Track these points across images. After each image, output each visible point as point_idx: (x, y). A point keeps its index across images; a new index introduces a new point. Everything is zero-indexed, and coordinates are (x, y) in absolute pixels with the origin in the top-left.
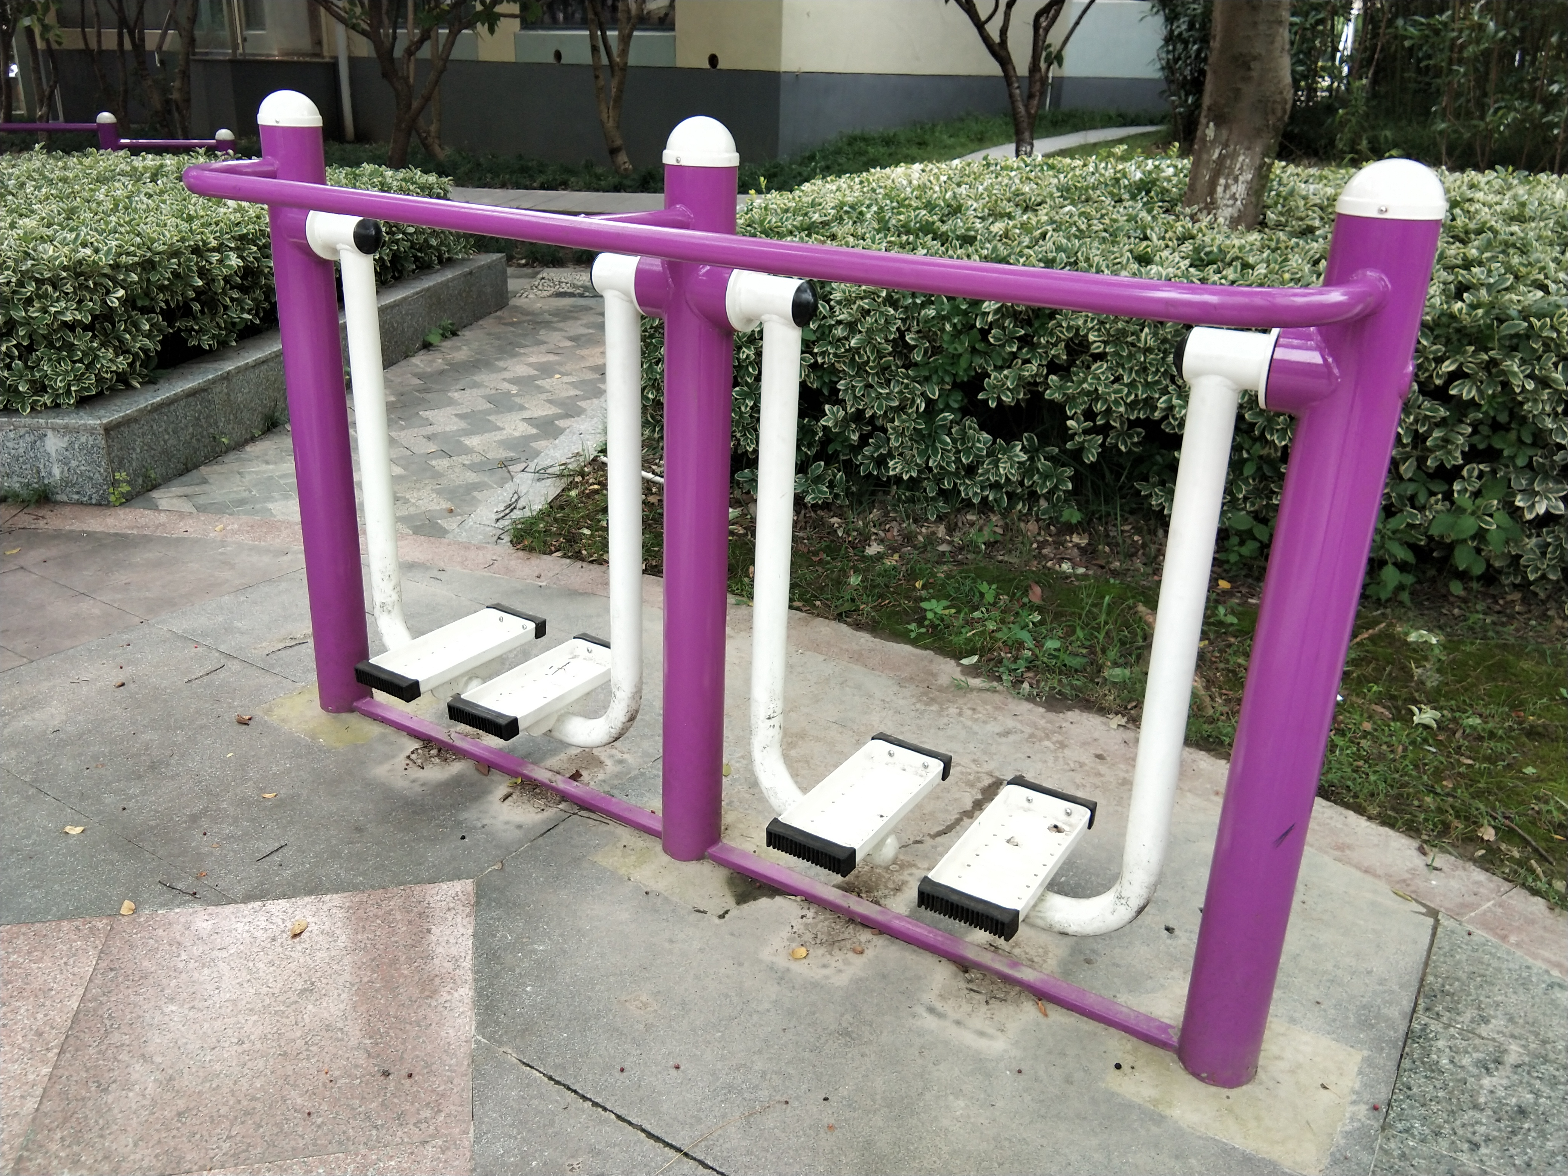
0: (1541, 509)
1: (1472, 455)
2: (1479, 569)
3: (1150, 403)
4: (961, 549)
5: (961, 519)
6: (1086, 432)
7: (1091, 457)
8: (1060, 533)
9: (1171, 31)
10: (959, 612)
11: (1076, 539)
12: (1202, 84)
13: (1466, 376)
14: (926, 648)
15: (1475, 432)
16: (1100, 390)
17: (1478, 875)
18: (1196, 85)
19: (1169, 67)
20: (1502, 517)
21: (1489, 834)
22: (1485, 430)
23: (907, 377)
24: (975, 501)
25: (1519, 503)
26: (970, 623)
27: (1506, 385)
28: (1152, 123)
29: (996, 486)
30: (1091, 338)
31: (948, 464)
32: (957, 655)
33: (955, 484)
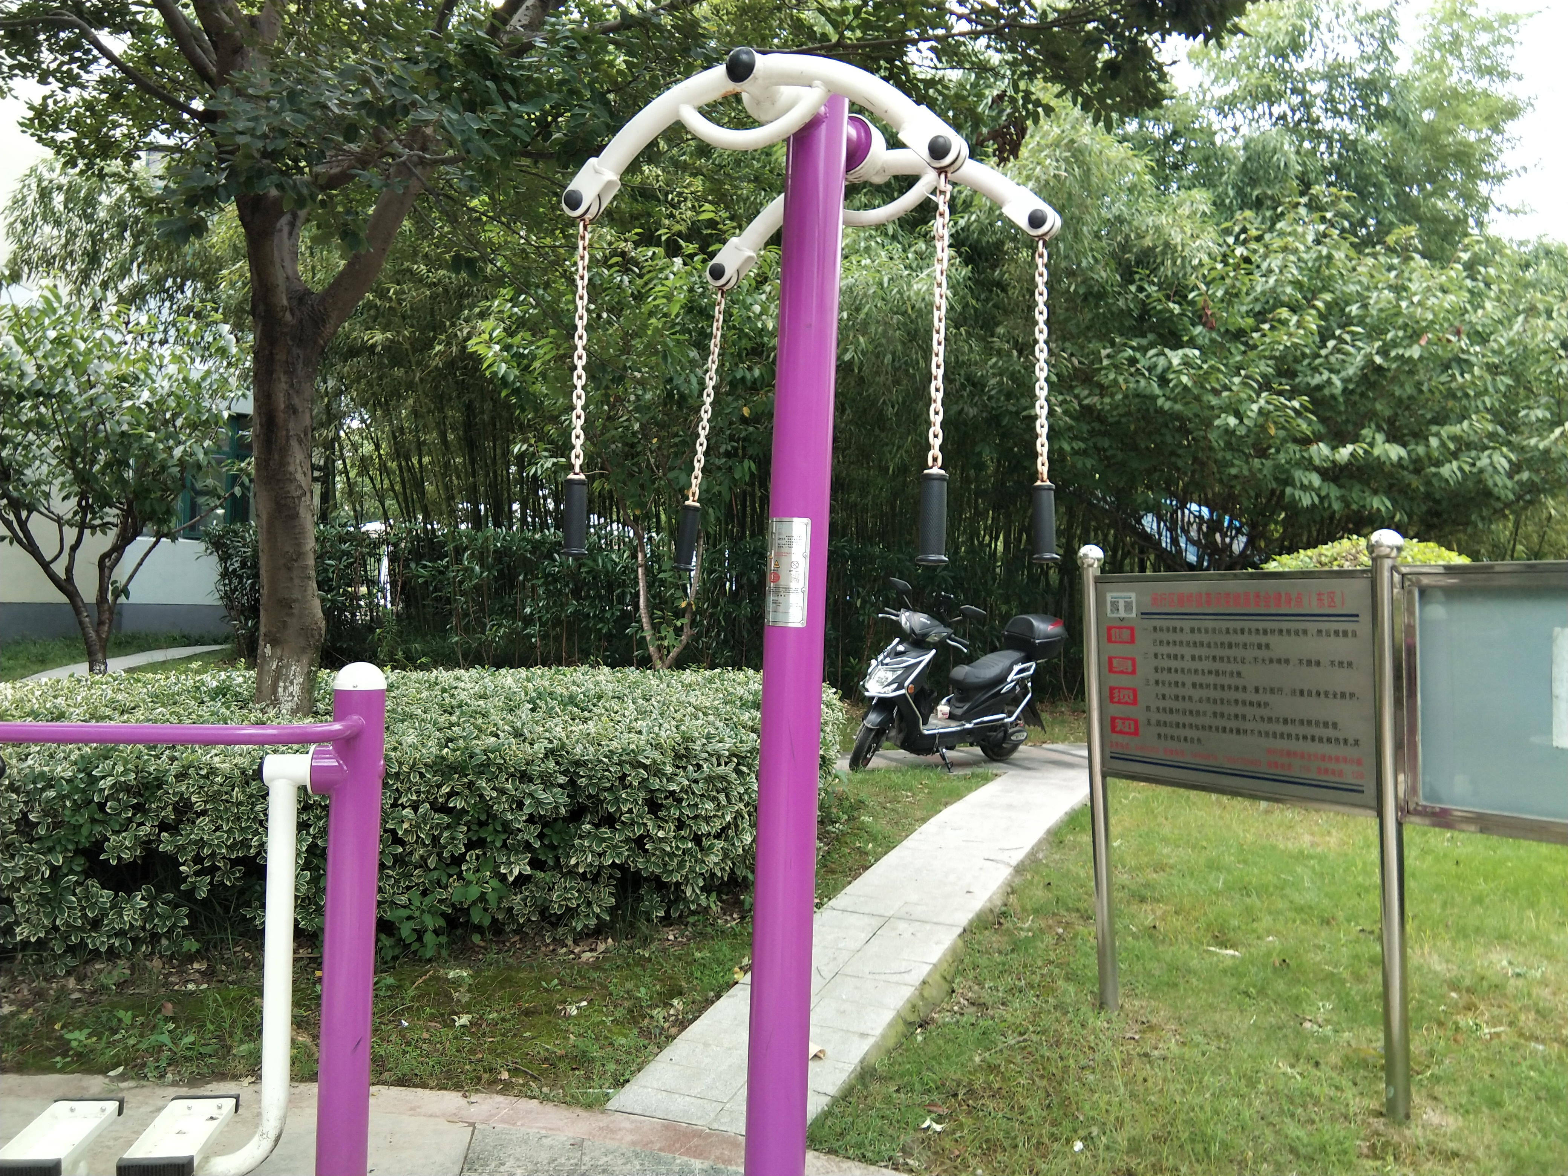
0: (516, 872)
1: (470, 846)
2: (487, 922)
3: (245, 844)
4: (94, 992)
5: (89, 969)
6: (197, 874)
7: (202, 894)
8: (182, 964)
9: (226, 568)
10: (100, 1039)
11: (196, 966)
12: (258, 610)
13: (458, 794)
14: (73, 1072)
15: (469, 830)
16: (205, 837)
17: (499, 1098)
18: (253, 611)
19: (227, 597)
20: (495, 883)
21: (505, 1075)
22: (475, 827)
23: (31, 850)
24: (103, 949)
25: (503, 870)
26: (110, 1044)
27: (481, 796)
28: (216, 642)
29: (121, 933)
30: (193, 799)
31: (75, 920)
32: (103, 1071)
33: (82, 939)
